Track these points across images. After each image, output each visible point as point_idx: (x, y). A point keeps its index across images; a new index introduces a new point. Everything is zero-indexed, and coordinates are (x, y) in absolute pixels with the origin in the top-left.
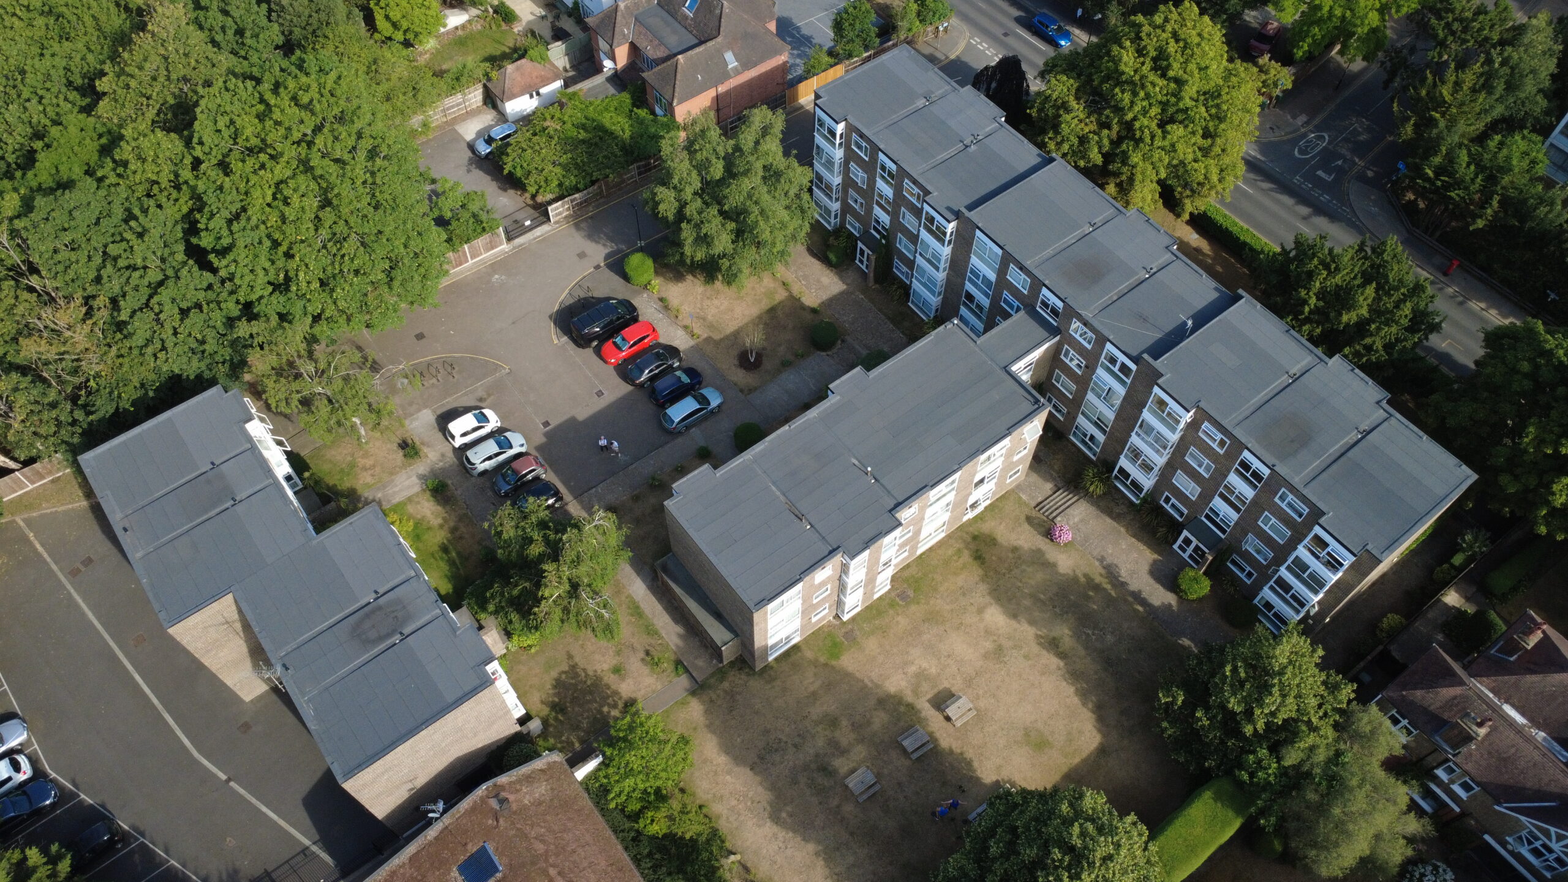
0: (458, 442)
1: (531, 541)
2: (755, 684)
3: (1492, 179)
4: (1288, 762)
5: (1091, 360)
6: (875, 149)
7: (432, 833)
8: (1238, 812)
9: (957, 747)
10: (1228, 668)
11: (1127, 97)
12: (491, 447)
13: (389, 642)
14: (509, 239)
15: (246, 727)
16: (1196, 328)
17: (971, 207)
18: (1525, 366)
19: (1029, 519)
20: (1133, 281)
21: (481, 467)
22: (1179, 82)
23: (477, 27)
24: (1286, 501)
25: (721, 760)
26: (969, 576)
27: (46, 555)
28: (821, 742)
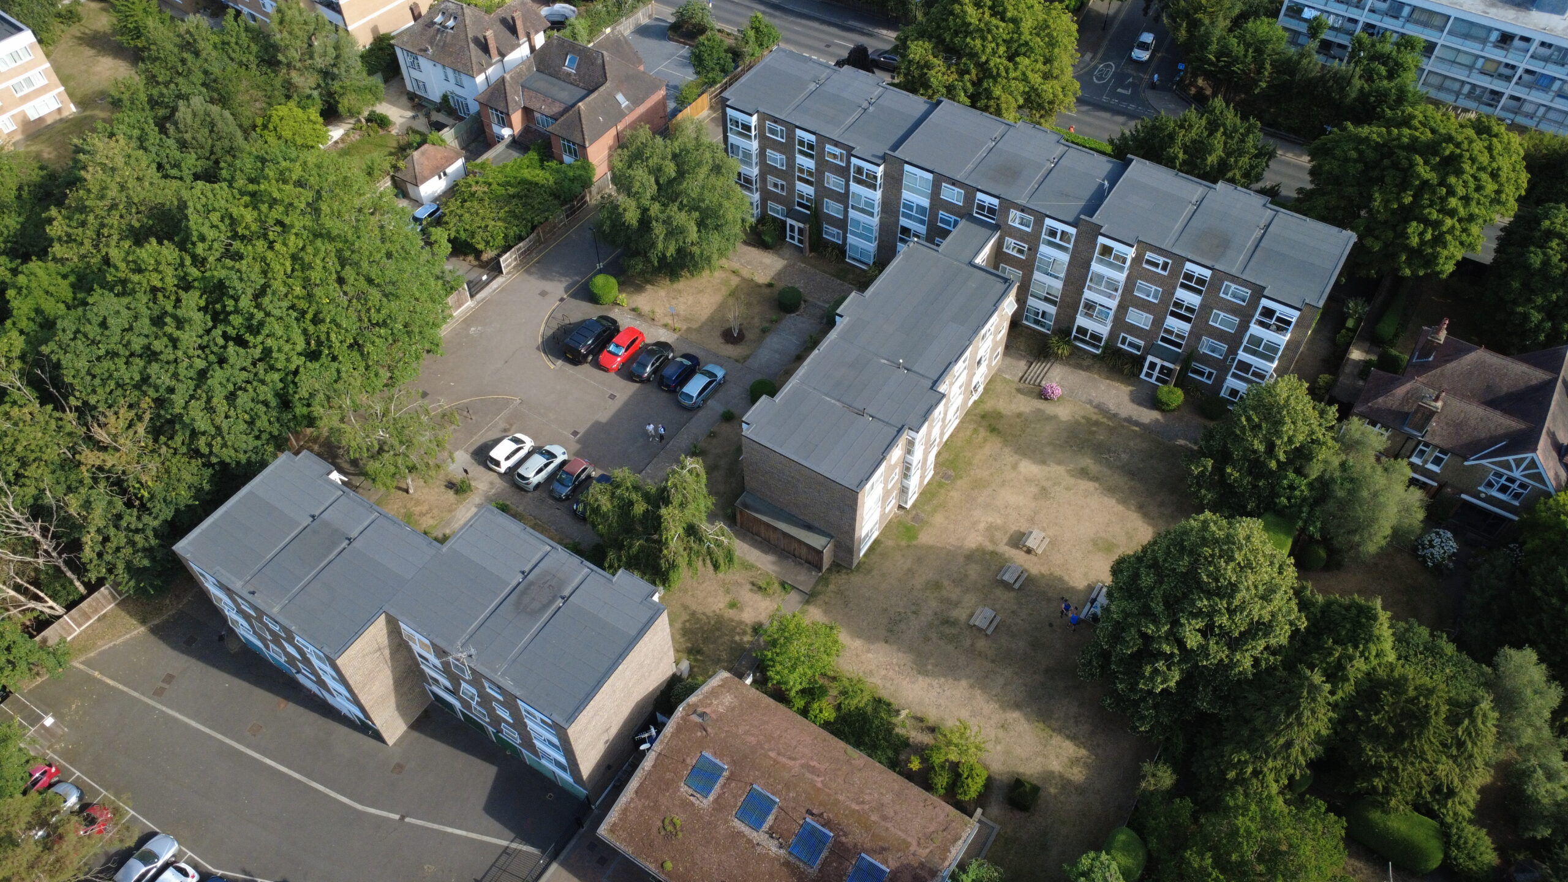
0: (504, 466)
1: (631, 503)
2: (856, 579)
3: (1259, 51)
4: (1314, 474)
5: (1032, 241)
6: (791, 128)
7: (647, 763)
8: (1288, 533)
9: (1044, 570)
10: (1243, 419)
11: (978, 42)
12: (538, 461)
13: (554, 607)
14: (472, 296)
15: (399, 767)
16: (1112, 185)
17: (895, 147)
18: (1354, 154)
19: (1019, 391)
20: (1043, 171)
21: (535, 480)
22: (1015, 21)
23: (356, 137)
24: (1231, 292)
25: (858, 643)
26: (992, 446)
27: (121, 687)
28: (934, 604)
